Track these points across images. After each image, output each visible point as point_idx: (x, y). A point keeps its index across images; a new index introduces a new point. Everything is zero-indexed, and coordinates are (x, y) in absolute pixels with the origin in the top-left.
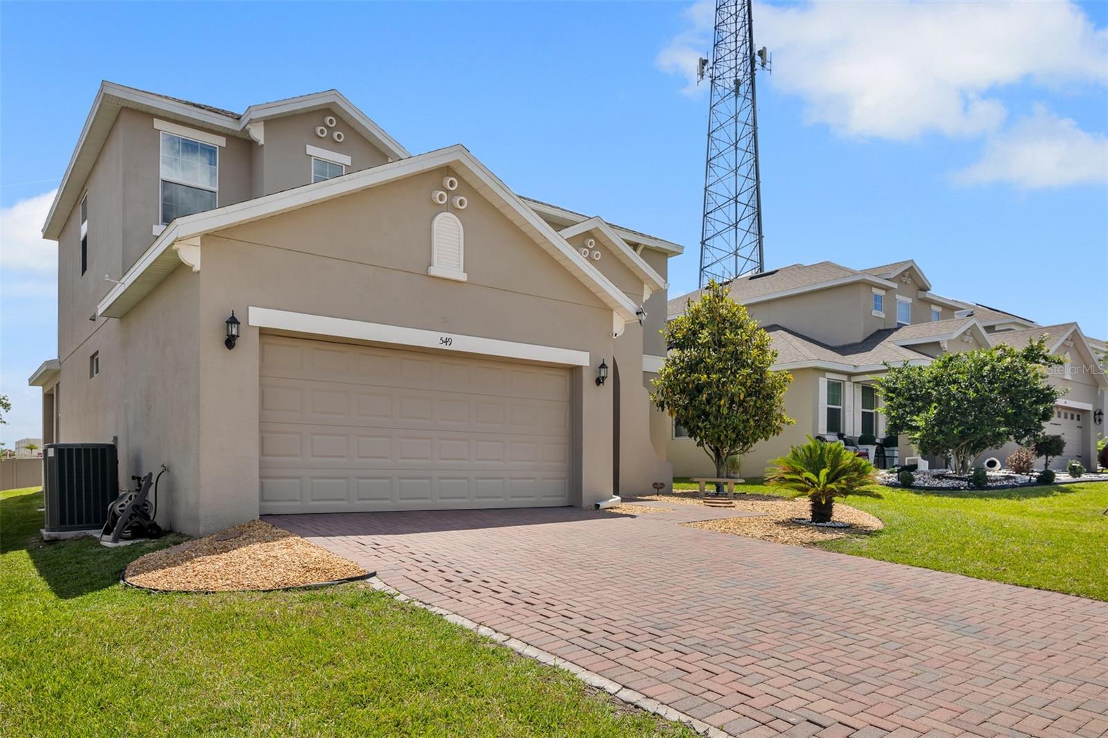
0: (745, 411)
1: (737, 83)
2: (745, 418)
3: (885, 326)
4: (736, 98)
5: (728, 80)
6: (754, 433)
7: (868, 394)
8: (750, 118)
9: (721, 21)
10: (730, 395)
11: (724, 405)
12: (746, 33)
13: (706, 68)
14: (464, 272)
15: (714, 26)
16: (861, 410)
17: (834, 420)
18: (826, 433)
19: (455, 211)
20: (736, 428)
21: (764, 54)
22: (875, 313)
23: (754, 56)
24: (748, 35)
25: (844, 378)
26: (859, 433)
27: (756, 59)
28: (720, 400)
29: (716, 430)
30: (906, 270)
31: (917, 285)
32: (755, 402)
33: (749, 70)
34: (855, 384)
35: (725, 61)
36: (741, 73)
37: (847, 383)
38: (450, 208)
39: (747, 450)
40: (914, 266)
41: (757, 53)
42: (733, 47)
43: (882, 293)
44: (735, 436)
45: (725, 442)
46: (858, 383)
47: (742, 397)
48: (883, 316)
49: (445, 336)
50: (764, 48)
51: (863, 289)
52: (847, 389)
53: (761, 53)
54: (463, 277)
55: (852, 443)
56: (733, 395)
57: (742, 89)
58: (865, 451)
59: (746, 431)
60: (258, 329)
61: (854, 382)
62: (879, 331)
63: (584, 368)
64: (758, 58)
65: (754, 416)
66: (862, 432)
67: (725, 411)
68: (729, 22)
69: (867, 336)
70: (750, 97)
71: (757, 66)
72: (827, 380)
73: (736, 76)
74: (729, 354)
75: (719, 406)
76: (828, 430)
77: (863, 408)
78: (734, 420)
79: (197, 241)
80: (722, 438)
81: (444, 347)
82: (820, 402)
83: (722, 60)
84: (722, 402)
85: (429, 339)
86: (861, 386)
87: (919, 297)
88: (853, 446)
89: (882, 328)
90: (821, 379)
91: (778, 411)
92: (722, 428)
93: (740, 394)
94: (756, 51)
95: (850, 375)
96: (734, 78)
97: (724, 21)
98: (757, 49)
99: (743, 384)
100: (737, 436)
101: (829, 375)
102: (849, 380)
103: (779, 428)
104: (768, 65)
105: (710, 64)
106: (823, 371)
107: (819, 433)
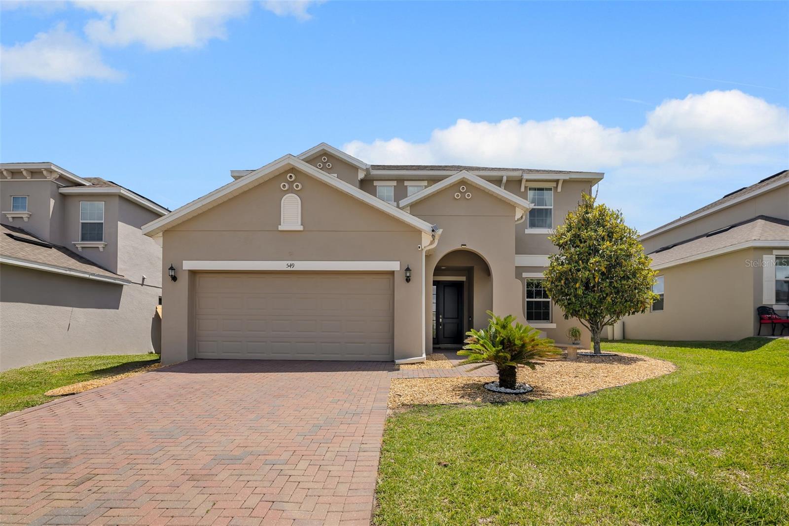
14: (302, 225)
18: (774, 303)
19: (296, 192)
38: (291, 190)
49: (289, 263)
54: (301, 228)
60: (187, 271)
63: (395, 272)
72: (775, 257)
76: (776, 302)
79: (161, 234)
81: (289, 269)
82: (766, 276)
85: (281, 265)
90: (765, 256)
101: (776, 252)
106: (770, 249)
107: (764, 303)
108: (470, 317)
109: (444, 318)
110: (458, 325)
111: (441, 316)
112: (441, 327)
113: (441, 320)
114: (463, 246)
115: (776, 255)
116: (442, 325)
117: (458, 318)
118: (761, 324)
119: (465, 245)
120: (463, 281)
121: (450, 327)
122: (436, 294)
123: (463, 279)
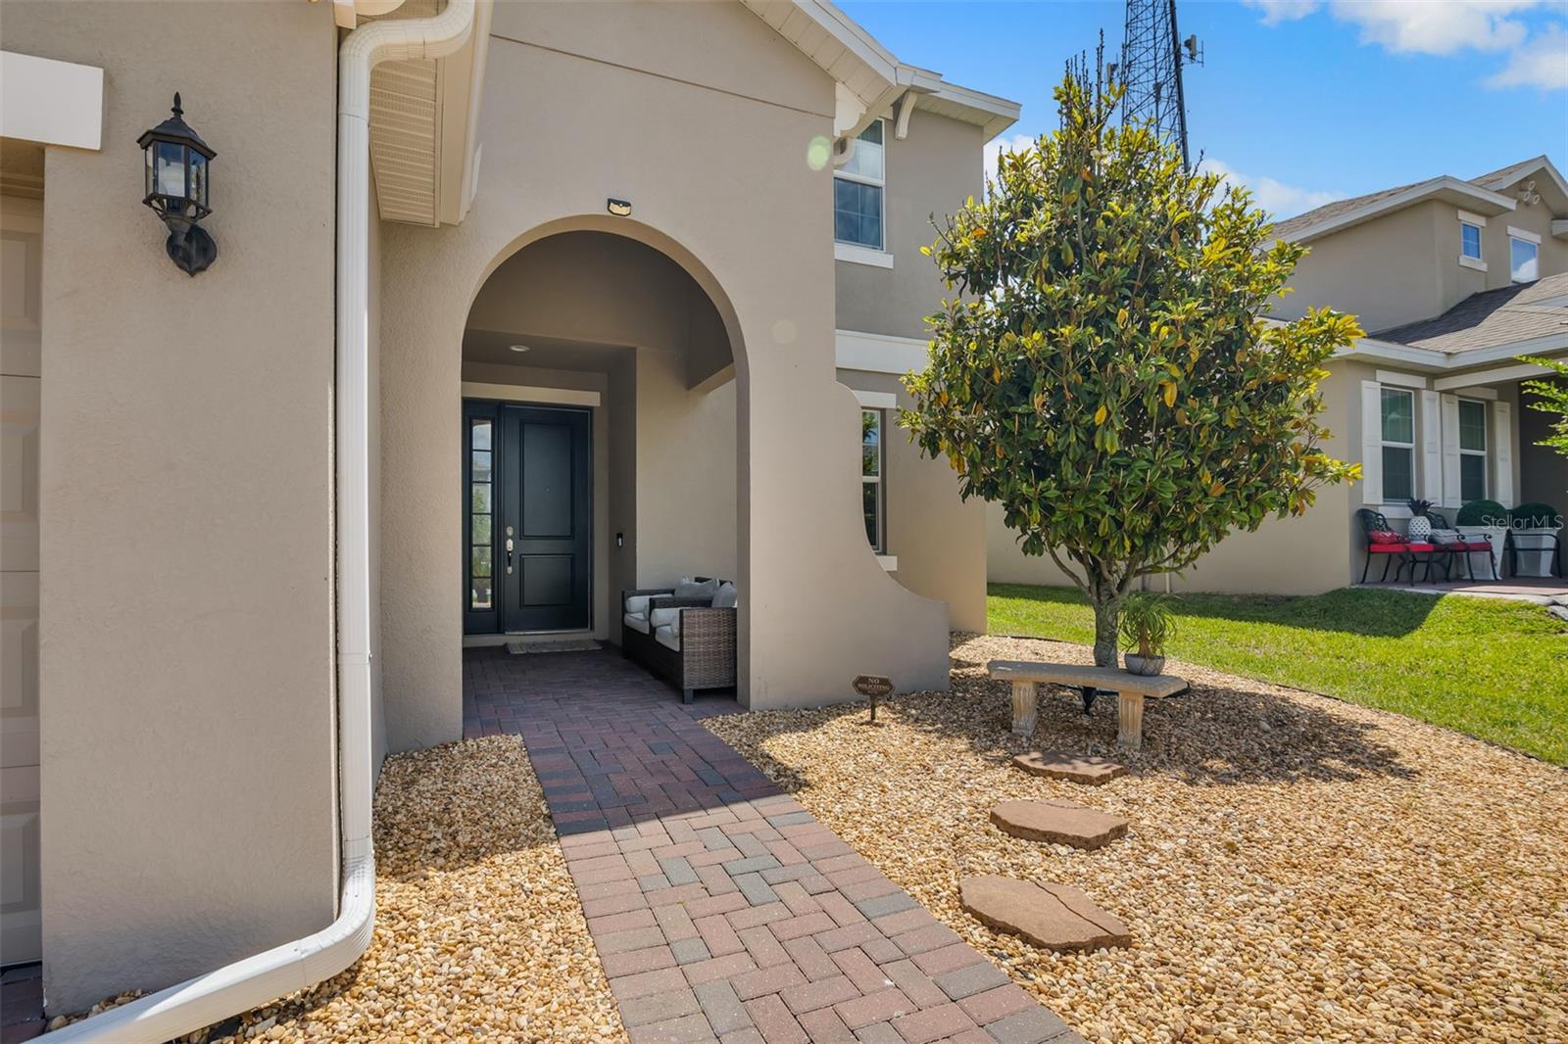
0: (1187, 445)
1: (1158, 87)
2: (1182, 464)
3: (1486, 287)
4: (1157, 105)
5: (1145, 84)
6: (1216, 512)
7: (1473, 416)
8: (1177, 122)
9: (1133, 38)
10: (1125, 391)
11: (1108, 424)
12: (1168, 25)
13: (1115, 74)
15: (1125, 24)
16: (1458, 451)
17: (1398, 471)
18: (1381, 502)
20: (1148, 499)
21: (1192, 44)
22: (1465, 260)
23: (1179, 49)
24: (1170, 26)
25: (1419, 382)
26: (1456, 503)
27: (1182, 52)
28: (1092, 408)
29: (1079, 505)
30: (1526, 179)
31: (1548, 208)
32: (1221, 411)
33: (1173, 67)
34: (1443, 395)
35: (1140, 63)
36: (1162, 73)
37: (1425, 394)
39: (1189, 559)
40: (1548, 168)
41: (1183, 44)
42: (1150, 23)
43: (1479, 222)
44: (1147, 522)
45: (1113, 543)
46: (1450, 392)
47: (1170, 396)
48: (1484, 267)
50: (1193, 37)
51: (1439, 214)
52: (1426, 405)
53: (1188, 44)
55: (1445, 522)
56: (1139, 393)
57: (1164, 93)
58: (1481, 539)
59: (1189, 507)
61: (1442, 392)
62: (1476, 297)
64: (1185, 51)
65: (1215, 458)
66: (1463, 498)
67: (1111, 443)
68: (1144, 17)
69: (1452, 305)
70: (1176, 98)
71: (1184, 60)
72: (1378, 386)
73: (1156, 79)
74: (1123, 266)
75: (1091, 430)
76: (1384, 497)
77: (1462, 447)
78: (1145, 472)
80: (1104, 528)
82: (1366, 432)
83: (1137, 61)
84: (1100, 416)
86: (1456, 400)
87: (1554, 233)
88: (1447, 528)
89: (1482, 289)
90: (1365, 384)
91: (1301, 440)
92: (1103, 499)
93: (1162, 387)
94: (1182, 40)
95: (1432, 375)
96: (1154, 82)
97: (1137, 17)
98: (1182, 39)
99: (1176, 354)
100: (1157, 521)
101: (1383, 376)
102: (1430, 387)
103: (1305, 494)
104: (1198, 57)
105: (1119, 70)
106: (1372, 367)
107: (1365, 502)
108: (620, 535)
109: (521, 536)
110: (573, 561)
111: (510, 531)
112: (510, 570)
113: (510, 544)
114: (616, 209)
115: (1382, 384)
116: (516, 561)
117: (571, 537)
118: (1370, 552)
119: (627, 204)
120: (590, 409)
121: (542, 569)
122: (493, 451)
123: (591, 399)
